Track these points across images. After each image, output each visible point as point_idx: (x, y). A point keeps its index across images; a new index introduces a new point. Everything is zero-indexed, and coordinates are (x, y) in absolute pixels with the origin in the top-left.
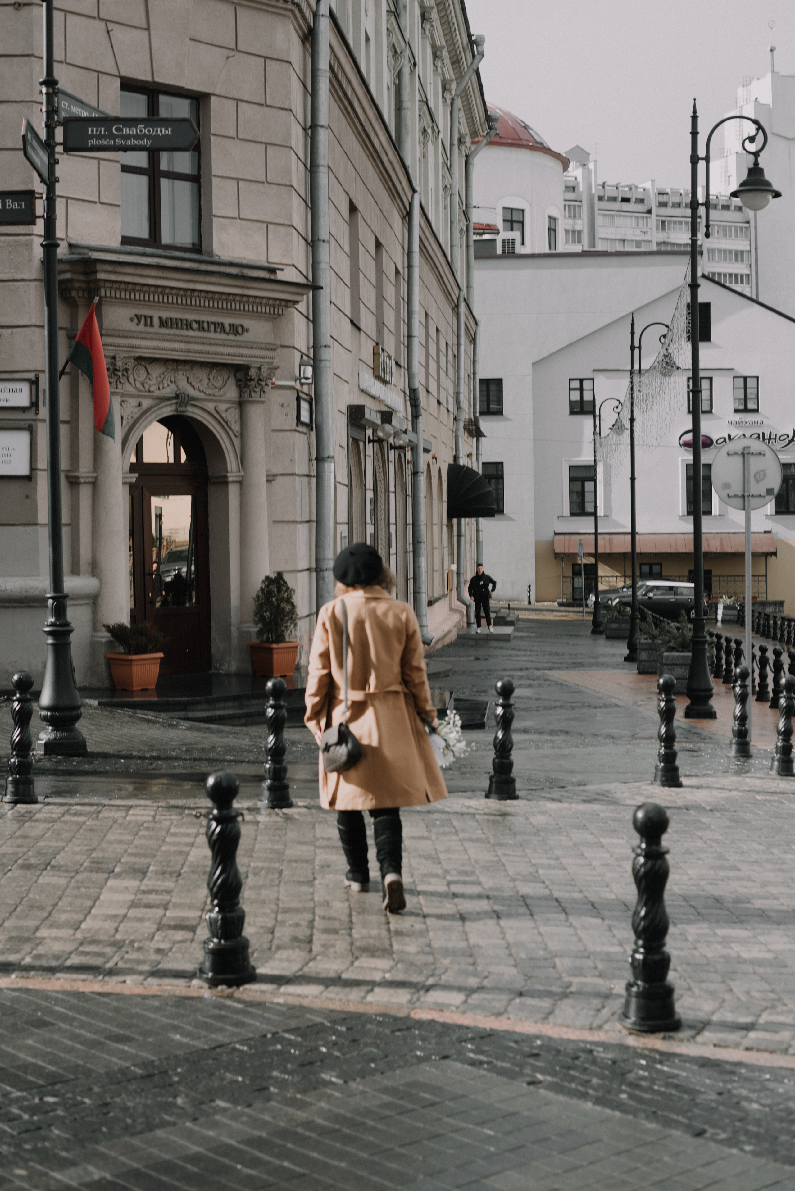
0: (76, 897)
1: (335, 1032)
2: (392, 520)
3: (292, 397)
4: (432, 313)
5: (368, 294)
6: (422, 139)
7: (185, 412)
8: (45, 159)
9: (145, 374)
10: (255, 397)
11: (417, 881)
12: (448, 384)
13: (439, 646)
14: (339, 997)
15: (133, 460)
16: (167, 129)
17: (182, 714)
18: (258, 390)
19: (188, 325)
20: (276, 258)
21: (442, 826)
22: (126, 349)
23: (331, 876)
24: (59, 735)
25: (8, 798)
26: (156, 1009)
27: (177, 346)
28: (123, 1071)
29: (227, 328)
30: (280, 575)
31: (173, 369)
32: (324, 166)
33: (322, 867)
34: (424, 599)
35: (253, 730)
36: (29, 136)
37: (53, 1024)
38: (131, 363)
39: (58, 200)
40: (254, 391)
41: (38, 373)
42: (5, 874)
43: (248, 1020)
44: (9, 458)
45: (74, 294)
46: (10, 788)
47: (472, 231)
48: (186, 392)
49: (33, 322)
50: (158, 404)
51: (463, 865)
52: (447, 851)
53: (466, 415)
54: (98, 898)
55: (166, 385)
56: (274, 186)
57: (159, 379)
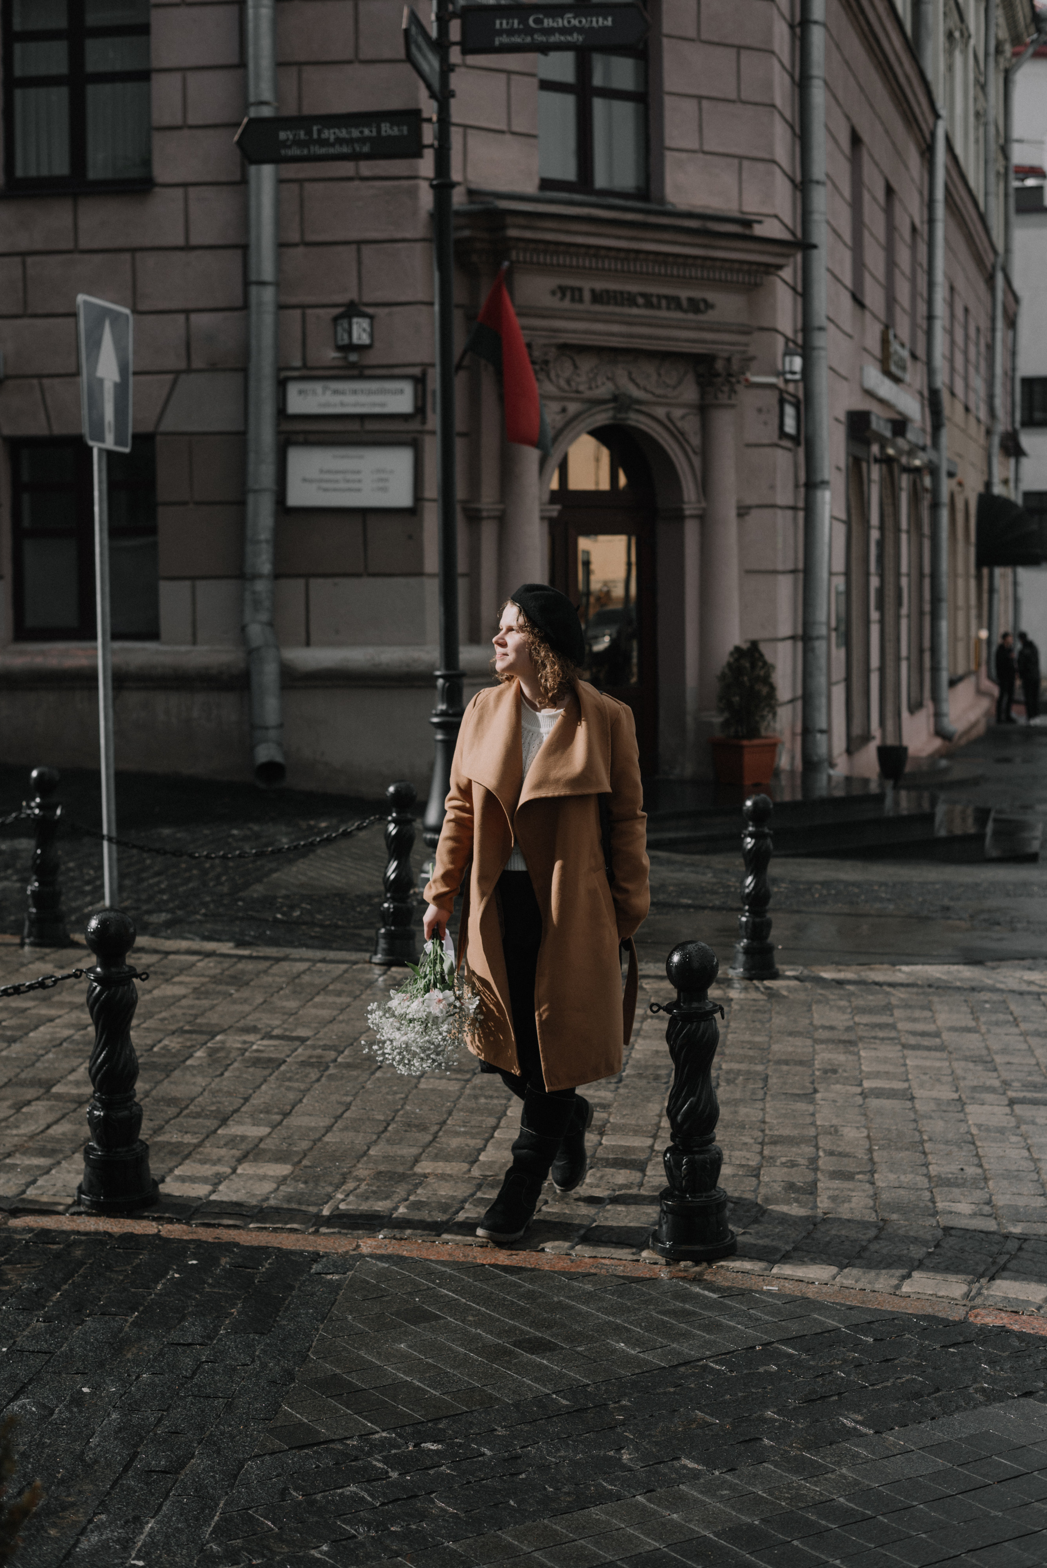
0: (472, 1111)
1: (857, 1345)
2: (904, 569)
3: (772, 398)
4: (960, 285)
5: (875, 258)
6: (947, 45)
7: (625, 419)
8: (436, 64)
9: (572, 368)
10: (723, 399)
11: (963, 1097)
12: (978, 383)
13: (963, 741)
14: (860, 1285)
15: (554, 485)
16: (605, 18)
18: (726, 389)
19: (630, 300)
20: (752, 205)
21: (994, 1011)
22: (544, 333)
23: (838, 1086)
25: (378, 958)
26: (589, 1297)
27: (616, 328)
28: (541, 1401)
29: (685, 303)
30: (754, 644)
31: (610, 361)
32: (818, 78)
33: (826, 1072)
34: (945, 677)
35: (718, 861)
36: (414, 30)
37: (438, 1318)
38: (553, 353)
39: (453, 129)
40: (722, 391)
41: (426, 366)
42: (373, 1073)
43: (725, 1321)
44: (386, 484)
45: (475, 258)
46: (382, 944)
47: (1012, 175)
48: (628, 393)
49: (420, 297)
50: (589, 410)
51: (1030, 1074)
52: (1004, 1051)
53: (1002, 426)
54: (504, 1114)
55: (599, 383)
56: (749, 106)
57: (591, 375)
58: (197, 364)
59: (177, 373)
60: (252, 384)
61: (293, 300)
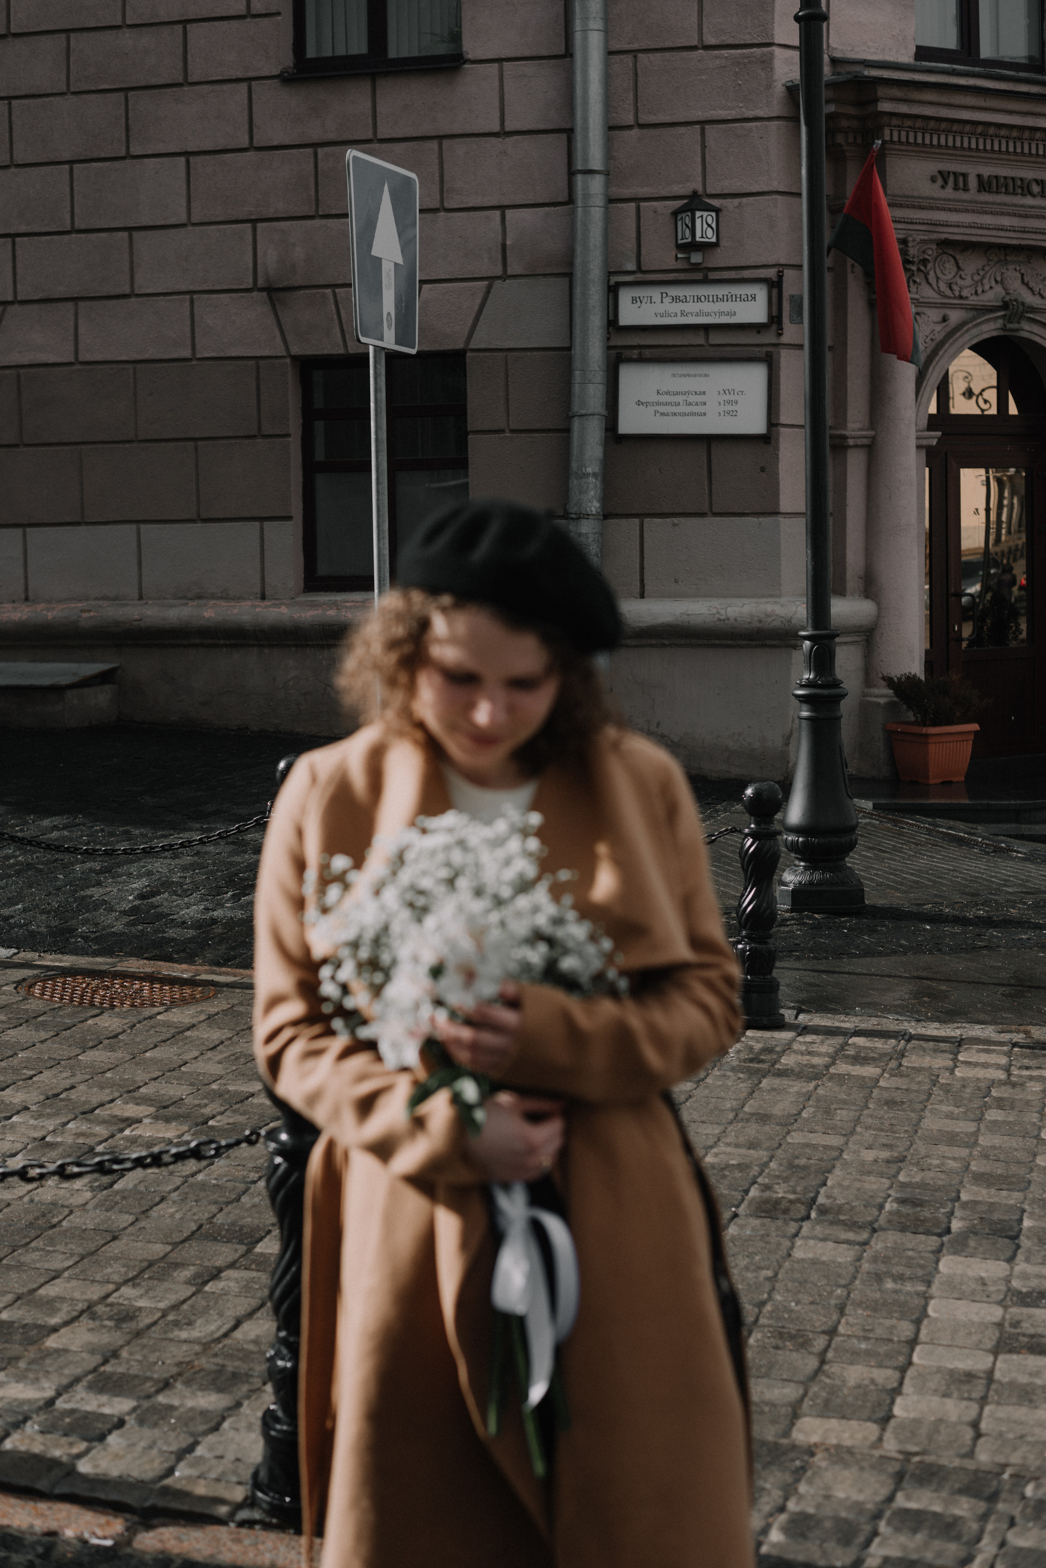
0: (875, 1308)
7: (1017, 330)
9: (954, 270)
15: (933, 409)
17: (1012, 827)
19: (1024, 188)
22: (924, 227)
24: (817, 876)
27: (1006, 221)
31: (1000, 261)
38: (931, 252)
41: (782, 268)
44: (734, 408)
48: (1020, 300)
49: (775, 185)
50: (974, 318)
55: (987, 287)
57: (977, 278)
58: (514, 268)
59: (492, 279)
60: (578, 290)
61: (626, 193)
